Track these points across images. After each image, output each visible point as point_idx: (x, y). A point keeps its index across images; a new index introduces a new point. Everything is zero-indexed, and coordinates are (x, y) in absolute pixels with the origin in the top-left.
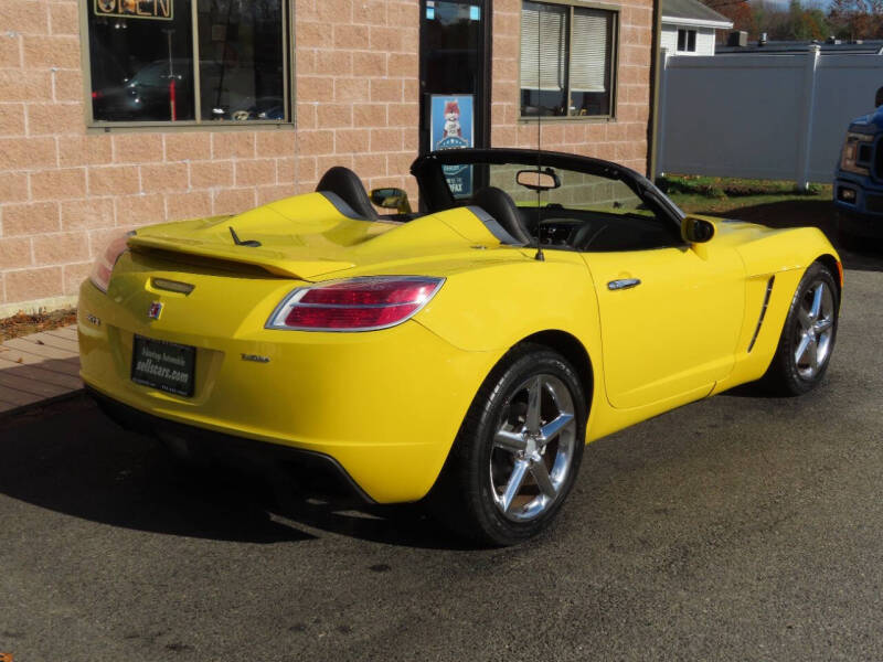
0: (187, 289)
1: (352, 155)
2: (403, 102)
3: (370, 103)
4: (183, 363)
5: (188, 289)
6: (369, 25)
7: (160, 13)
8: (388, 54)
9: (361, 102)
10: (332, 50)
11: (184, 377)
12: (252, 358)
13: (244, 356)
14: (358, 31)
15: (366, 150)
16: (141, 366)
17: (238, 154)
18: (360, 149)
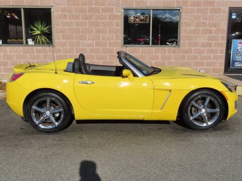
1: (199, 55)
2: (220, 41)
3: (207, 41)
6: (208, 21)
7: (145, 21)
8: (215, 29)
9: (203, 41)
10: (194, 28)
14: (204, 23)
15: (204, 53)
17: (161, 53)
18: (202, 53)
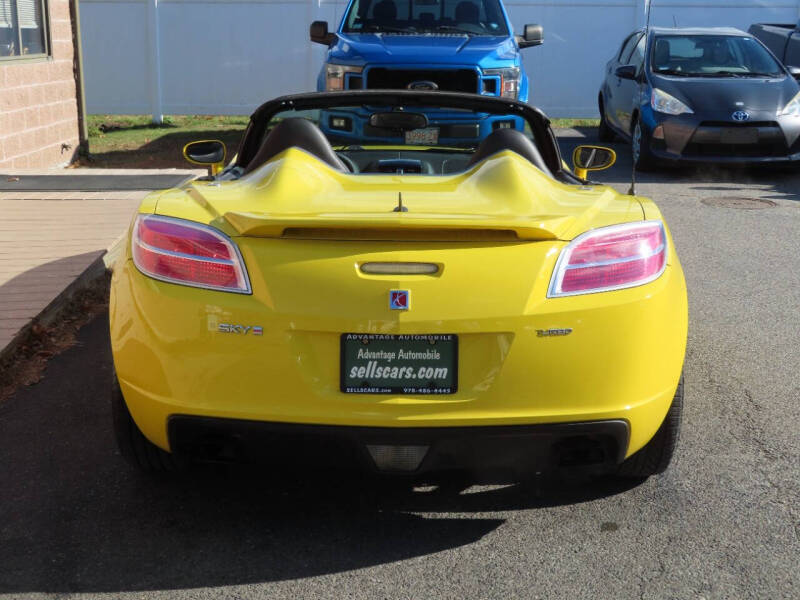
0: (431, 269)
4: (437, 356)
5: (436, 269)
11: (442, 372)
12: (551, 333)
13: (540, 333)
16: (356, 372)
